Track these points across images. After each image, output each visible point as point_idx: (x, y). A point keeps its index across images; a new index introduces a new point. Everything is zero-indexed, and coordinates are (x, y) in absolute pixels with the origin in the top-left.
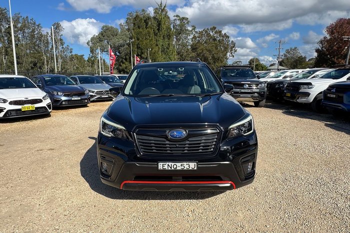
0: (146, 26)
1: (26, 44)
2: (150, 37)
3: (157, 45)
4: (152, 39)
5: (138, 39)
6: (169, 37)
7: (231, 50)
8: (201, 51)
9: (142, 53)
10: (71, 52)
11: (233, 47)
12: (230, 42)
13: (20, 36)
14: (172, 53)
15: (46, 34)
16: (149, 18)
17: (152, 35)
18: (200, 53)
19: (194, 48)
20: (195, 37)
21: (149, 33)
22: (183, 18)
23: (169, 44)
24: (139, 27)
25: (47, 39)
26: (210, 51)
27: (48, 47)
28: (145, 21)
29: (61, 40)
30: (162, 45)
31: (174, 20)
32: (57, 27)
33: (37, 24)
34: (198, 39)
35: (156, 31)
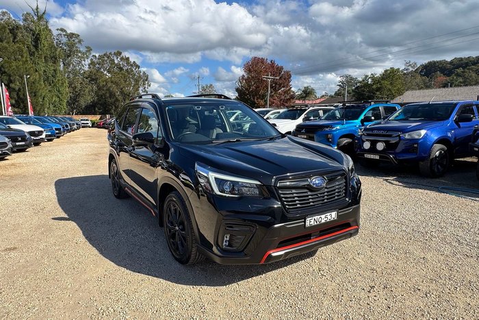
0: (14, 39)
2: (22, 56)
3: (36, 71)
4: (27, 61)
6: (55, 60)
7: (144, 84)
8: (105, 83)
9: (11, 81)
11: (146, 80)
12: (141, 74)
14: (62, 84)
16: (18, 27)
17: (26, 54)
20: (92, 63)
21: (21, 50)
22: (72, 34)
23: (55, 70)
26: (117, 84)
28: (12, 31)
30: (45, 71)
31: (58, 35)
34: (97, 66)
35: (33, 49)
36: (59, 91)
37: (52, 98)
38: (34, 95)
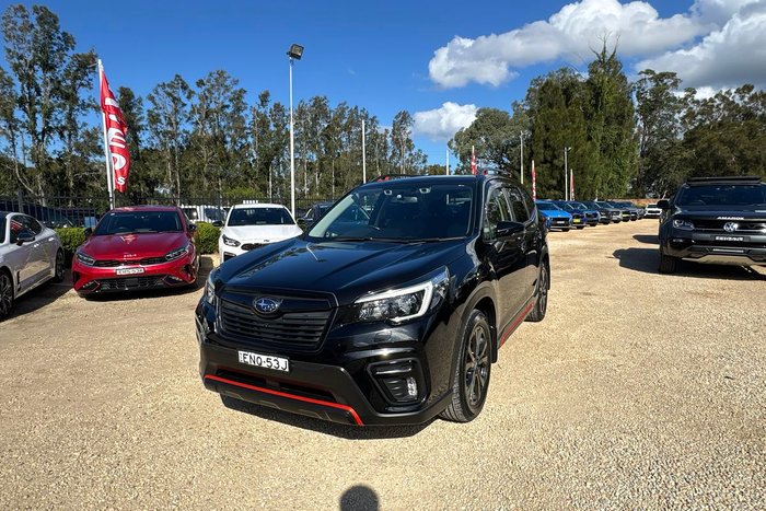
0: (567, 102)
1: (352, 152)
2: (573, 122)
3: (590, 138)
4: (578, 127)
5: (547, 130)
6: (622, 119)
9: (555, 157)
10: (424, 161)
13: (344, 139)
14: (627, 153)
15: (383, 132)
16: (573, 84)
17: (580, 119)
18: (704, 150)
19: (691, 139)
20: (691, 115)
21: (572, 114)
22: (663, 75)
23: (619, 135)
24: (551, 106)
25: (386, 141)
26: (731, 144)
27: (386, 155)
28: (565, 92)
29: (409, 141)
30: (604, 138)
31: (640, 81)
32: (404, 119)
33: (370, 116)
34: (699, 117)
35: (591, 109)
36: (620, 164)
37: (608, 176)
38: (581, 172)
